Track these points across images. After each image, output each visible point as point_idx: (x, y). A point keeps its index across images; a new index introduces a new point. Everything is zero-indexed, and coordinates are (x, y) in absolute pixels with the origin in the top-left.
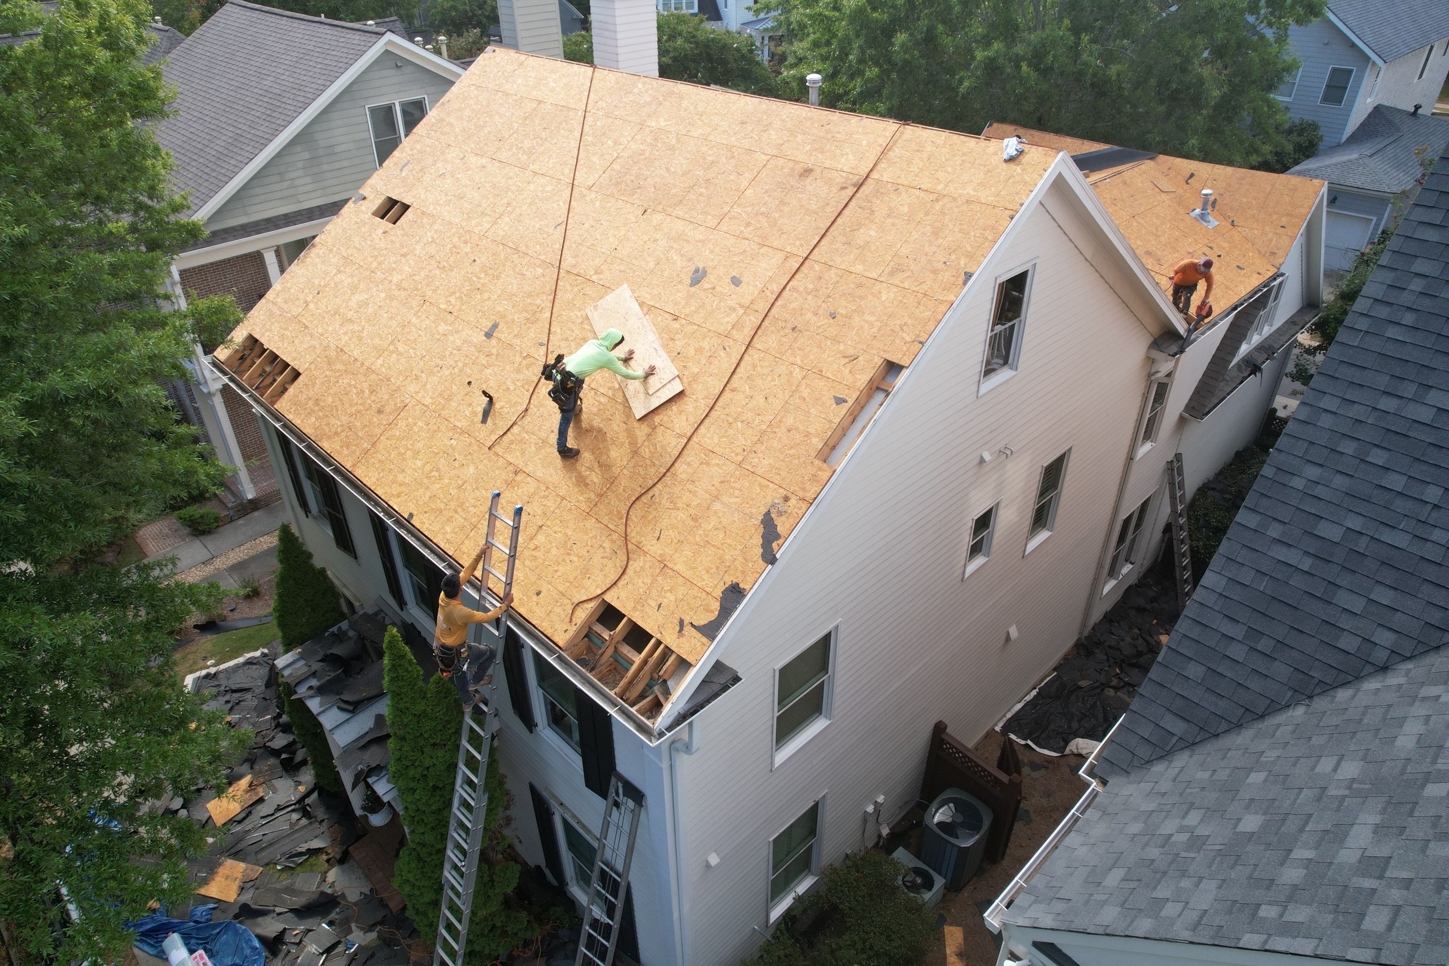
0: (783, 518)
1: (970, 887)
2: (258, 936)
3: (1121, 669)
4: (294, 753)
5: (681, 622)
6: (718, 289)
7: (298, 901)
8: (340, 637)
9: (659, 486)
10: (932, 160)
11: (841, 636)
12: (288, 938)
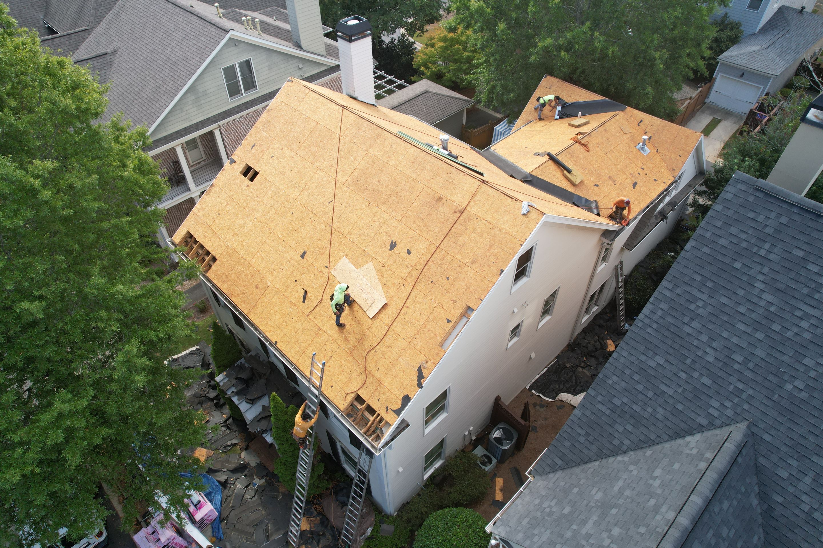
0: (425, 370)
1: (508, 461)
2: (217, 481)
3: (587, 358)
4: (219, 400)
5: (387, 407)
6: (401, 254)
7: (232, 466)
8: (241, 368)
9: (378, 347)
10: (492, 206)
11: (451, 390)
12: (229, 481)
